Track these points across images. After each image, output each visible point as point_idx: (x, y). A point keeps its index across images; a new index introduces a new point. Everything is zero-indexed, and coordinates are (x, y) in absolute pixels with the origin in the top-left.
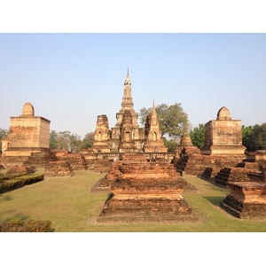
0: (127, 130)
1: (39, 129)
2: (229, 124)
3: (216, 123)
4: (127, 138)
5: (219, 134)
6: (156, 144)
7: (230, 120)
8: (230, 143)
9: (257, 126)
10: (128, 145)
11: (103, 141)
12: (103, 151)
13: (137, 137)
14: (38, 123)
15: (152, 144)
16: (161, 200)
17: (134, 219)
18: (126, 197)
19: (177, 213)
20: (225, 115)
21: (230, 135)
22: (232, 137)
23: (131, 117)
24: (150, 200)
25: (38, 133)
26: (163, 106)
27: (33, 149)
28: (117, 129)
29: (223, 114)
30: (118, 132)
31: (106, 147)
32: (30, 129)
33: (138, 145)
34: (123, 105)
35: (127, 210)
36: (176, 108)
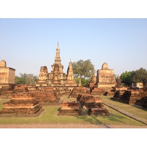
0: (56, 74)
1: (8, 74)
2: (108, 72)
3: (101, 71)
4: (56, 79)
5: (102, 77)
6: (71, 82)
7: (108, 69)
8: (108, 82)
9: (133, 71)
10: (57, 82)
11: (43, 80)
12: (43, 85)
13: (62, 78)
14: (8, 71)
15: (69, 82)
16: (24, 109)
17: (10, 116)
18: (10, 107)
19: (29, 114)
20: (105, 67)
21: (108, 77)
22: (109, 78)
23: (59, 67)
24: (19, 109)
25: (8, 76)
26: (81, 61)
27: (5, 84)
28: (51, 73)
29: (105, 66)
30: (52, 75)
31: (45, 83)
32: (4, 74)
33: (62, 82)
34: (56, 61)
35: (8, 113)
36: (88, 62)
